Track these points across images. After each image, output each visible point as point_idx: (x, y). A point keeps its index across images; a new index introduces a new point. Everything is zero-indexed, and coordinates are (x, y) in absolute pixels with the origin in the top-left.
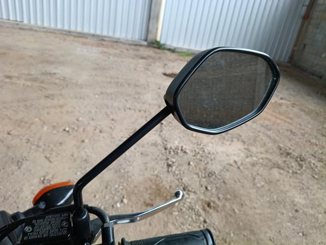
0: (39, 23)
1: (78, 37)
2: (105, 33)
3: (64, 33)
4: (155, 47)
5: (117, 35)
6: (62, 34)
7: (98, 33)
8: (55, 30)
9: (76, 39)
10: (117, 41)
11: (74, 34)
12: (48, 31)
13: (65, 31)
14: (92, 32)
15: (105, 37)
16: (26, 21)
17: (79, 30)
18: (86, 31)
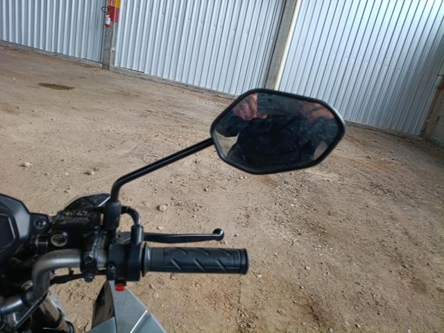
0: (159, 75)
2: (220, 90)
6: (180, 87)
7: (214, 88)
8: (173, 82)
9: (193, 92)
10: (232, 99)
11: (191, 88)
12: (166, 83)
13: (183, 84)
14: (208, 87)
15: (221, 93)
16: (146, 72)
17: (196, 84)
18: (202, 85)
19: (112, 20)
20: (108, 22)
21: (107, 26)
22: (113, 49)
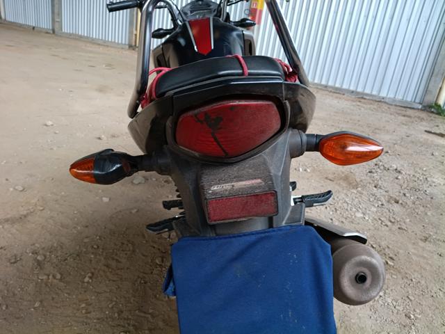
1: (334, 92)
2: (367, 91)
3: (320, 87)
4: (432, 112)
6: (317, 88)
7: (360, 90)
9: (331, 94)
10: (381, 101)
11: (330, 89)
13: (321, 85)
14: (352, 88)
15: (367, 95)
17: (338, 85)
18: (345, 87)
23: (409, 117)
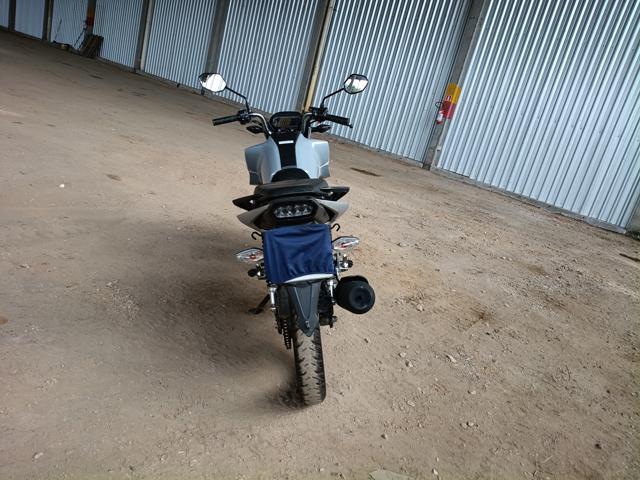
0: (487, 181)
1: (528, 204)
3: (512, 196)
5: (585, 213)
7: (558, 205)
8: (503, 191)
9: (525, 205)
11: (524, 200)
12: (494, 191)
13: (514, 194)
14: (549, 202)
15: (566, 211)
16: (472, 177)
17: (533, 197)
19: (445, 116)
20: (440, 119)
21: (438, 123)
22: (439, 148)
23: (609, 240)
